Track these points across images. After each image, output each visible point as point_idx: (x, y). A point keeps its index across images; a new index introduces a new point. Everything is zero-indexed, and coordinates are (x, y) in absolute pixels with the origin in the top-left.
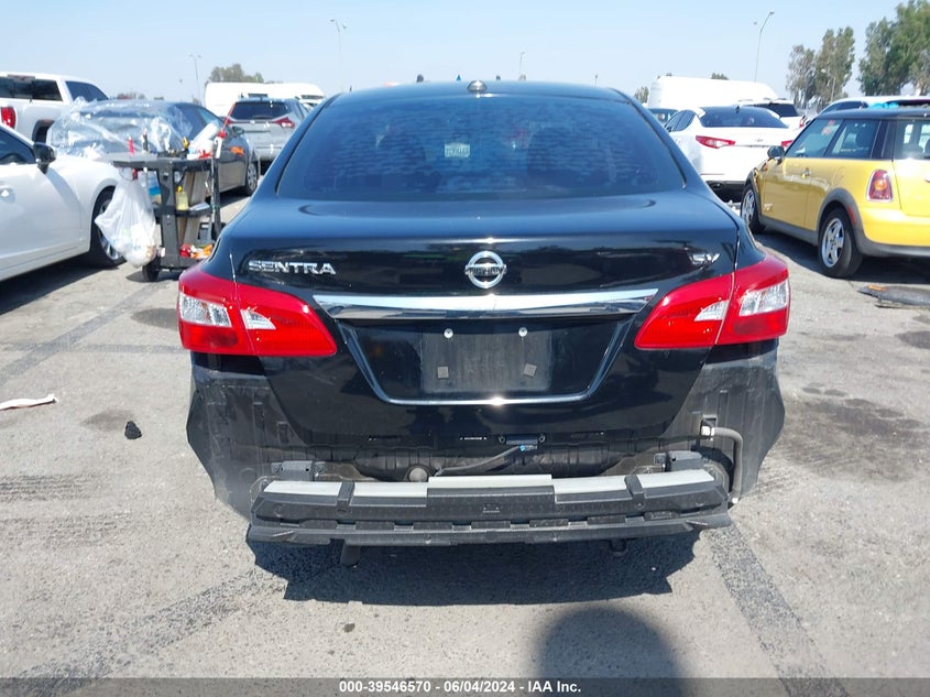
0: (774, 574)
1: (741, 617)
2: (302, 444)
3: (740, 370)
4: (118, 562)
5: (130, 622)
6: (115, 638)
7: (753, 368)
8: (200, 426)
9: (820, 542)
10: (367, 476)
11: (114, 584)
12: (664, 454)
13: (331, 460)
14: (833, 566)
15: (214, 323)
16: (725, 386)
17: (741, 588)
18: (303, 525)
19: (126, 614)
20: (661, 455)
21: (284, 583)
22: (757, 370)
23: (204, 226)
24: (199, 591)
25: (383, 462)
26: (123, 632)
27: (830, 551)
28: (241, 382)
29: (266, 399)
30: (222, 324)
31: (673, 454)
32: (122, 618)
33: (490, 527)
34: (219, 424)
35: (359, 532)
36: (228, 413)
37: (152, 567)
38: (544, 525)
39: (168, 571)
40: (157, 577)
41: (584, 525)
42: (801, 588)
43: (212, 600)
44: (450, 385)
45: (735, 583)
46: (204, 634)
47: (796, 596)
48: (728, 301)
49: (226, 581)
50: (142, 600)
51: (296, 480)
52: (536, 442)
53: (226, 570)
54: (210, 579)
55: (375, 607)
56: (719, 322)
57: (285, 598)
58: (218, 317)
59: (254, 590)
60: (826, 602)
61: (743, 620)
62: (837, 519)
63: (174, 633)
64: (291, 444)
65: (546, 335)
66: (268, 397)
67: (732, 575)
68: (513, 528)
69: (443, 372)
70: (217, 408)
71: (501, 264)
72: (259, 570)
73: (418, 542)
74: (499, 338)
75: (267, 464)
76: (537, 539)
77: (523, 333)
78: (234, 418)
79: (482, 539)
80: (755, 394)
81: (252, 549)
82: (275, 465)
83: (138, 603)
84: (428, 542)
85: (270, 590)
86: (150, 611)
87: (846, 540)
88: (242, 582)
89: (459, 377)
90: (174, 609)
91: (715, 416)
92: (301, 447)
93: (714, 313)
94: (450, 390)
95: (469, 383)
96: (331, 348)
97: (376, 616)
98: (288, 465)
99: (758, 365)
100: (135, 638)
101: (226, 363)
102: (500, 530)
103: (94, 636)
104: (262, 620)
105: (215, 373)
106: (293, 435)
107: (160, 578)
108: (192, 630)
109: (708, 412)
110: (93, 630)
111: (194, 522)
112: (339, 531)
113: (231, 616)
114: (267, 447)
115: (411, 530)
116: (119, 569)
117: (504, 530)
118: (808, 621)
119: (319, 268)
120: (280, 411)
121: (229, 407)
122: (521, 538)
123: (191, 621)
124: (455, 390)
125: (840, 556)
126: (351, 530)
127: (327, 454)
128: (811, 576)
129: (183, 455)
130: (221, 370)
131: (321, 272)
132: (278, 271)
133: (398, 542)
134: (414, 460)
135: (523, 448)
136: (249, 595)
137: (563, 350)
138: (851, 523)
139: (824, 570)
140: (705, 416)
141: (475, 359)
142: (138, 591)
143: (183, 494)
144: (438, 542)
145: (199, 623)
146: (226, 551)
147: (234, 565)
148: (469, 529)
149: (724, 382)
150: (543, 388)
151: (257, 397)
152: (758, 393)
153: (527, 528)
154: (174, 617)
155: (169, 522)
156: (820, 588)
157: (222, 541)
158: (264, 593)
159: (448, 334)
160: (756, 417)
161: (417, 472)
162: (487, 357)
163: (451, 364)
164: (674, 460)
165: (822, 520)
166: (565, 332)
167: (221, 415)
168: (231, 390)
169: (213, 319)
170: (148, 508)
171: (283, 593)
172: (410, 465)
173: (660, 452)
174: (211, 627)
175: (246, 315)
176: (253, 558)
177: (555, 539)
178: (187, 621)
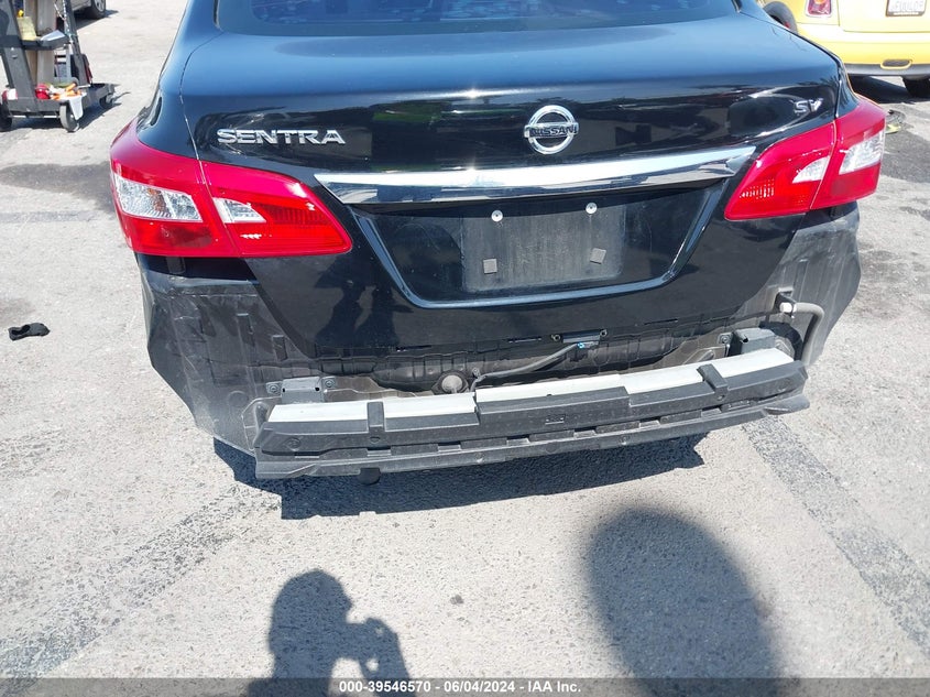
0: (800, 432)
1: (780, 482)
2: (306, 359)
3: (825, 235)
4: (65, 493)
5: (103, 569)
6: (91, 591)
7: (838, 232)
8: (167, 347)
9: (834, 392)
10: (387, 386)
11: (68, 523)
12: (729, 333)
13: (341, 373)
14: (853, 417)
15: (174, 217)
16: (806, 255)
17: (772, 450)
18: (324, 456)
19: (94, 559)
20: (726, 335)
21: (277, 499)
22: (841, 232)
23: (59, 60)
24: (177, 520)
25: (410, 372)
26: (98, 582)
27: (845, 400)
28: (217, 289)
29: (254, 309)
30: (185, 218)
31: (743, 333)
32: (92, 565)
33: (550, 439)
34: (192, 342)
35: (396, 458)
36: (203, 328)
37: (111, 496)
38: (612, 430)
39: (131, 498)
40: (119, 507)
41: (656, 425)
42: (830, 445)
43: (197, 529)
44: (499, 281)
45: (765, 446)
46: (199, 573)
47: (827, 454)
48: (829, 157)
49: (207, 503)
50: (110, 539)
51: (305, 402)
52: (598, 337)
53: (202, 491)
54: (188, 504)
55: (391, 515)
56: (817, 182)
57: (283, 518)
58: (180, 210)
59: (244, 511)
60: (857, 457)
61: (785, 487)
62: (842, 365)
63: (162, 576)
64: (291, 360)
65: (619, 210)
66: (256, 306)
67: (758, 437)
68: (577, 436)
69: (490, 265)
70: (188, 323)
71: (571, 122)
72: (243, 486)
73: (467, 462)
74: (561, 219)
75: (260, 385)
76: (604, 446)
77: (591, 209)
78: (213, 334)
79: (542, 452)
80: (834, 260)
81: (226, 461)
82: (271, 385)
83: (106, 543)
84: (479, 461)
85: (263, 510)
86: (124, 553)
87: (857, 387)
88: (226, 503)
89: (510, 270)
90: (153, 546)
91: (790, 289)
92: (305, 363)
93: (814, 172)
94: (498, 287)
95: (522, 277)
96: (344, 243)
97: (396, 525)
98: (290, 385)
99: (844, 228)
100: (116, 589)
101: (192, 267)
102: (564, 440)
103: (62, 591)
104: (264, 547)
105: (180, 281)
106: (293, 350)
107: (124, 509)
108: (183, 570)
109: (785, 285)
110: (60, 584)
111: (146, 434)
112: (372, 459)
113: (226, 547)
114: (260, 365)
115: (458, 450)
116: (69, 502)
117: (568, 439)
118: (846, 480)
119: (320, 137)
120: (274, 322)
121: (202, 323)
122: (586, 446)
123: (179, 559)
124: (506, 286)
125: (856, 405)
126: (386, 456)
127: (338, 367)
128: (835, 430)
129: (108, 350)
130: (188, 275)
131: (324, 142)
132: (260, 141)
133: (445, 464)
134: (447, 367)
135: (582, 346)
136: (239, 518)
137: (639, 229)
138: (857, 367)
139: (845, 422)
140: (781, 290)
141: (530, 246)
142: (101, 527)
143: (122, 399)
144: (491, 460)
145: (190, 560)
146: (196, 466)
147: (211, 483)
148: (526, 442)
149: (805, 251)
150: (612, 275)
151: (242, 307)
152: (838, 261)
153: (592, 434)
154: (156, 556)
155: (115, 436)
156: (847, 443)
157: (187, 455)
158: (257, 514)
159: (497, 217)
160: (832, 285)
161: (452, 381)
162: (545, 242)
163: (499, 254)
164: (746, 340)
165: (828, 368)
166: (643, 205)
167: (194, 331)
168: (205, 300)
169: (172, 210)
170: (82, 421)
171: (279, 511)
172: (443, 372)
173: (725, 331)
174: (205, 562)
175: (221, 204)
176: (231, 472)
177: (625, 443)
178: (173, 559)
